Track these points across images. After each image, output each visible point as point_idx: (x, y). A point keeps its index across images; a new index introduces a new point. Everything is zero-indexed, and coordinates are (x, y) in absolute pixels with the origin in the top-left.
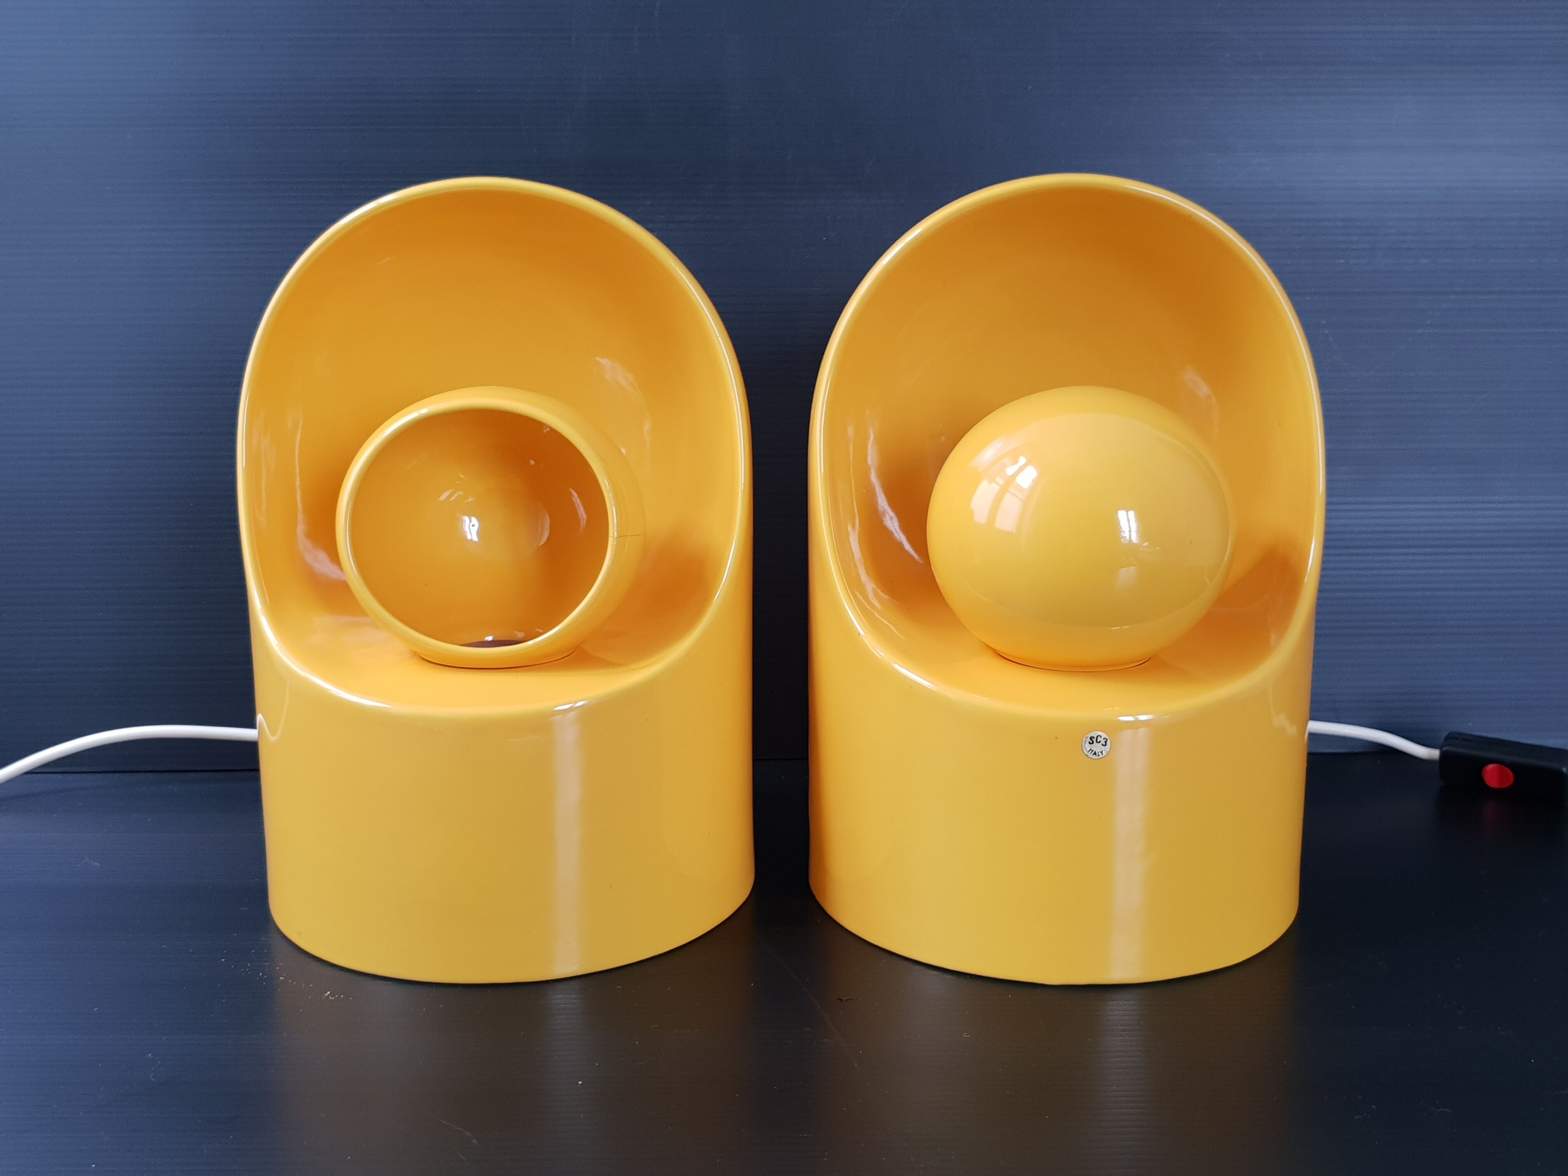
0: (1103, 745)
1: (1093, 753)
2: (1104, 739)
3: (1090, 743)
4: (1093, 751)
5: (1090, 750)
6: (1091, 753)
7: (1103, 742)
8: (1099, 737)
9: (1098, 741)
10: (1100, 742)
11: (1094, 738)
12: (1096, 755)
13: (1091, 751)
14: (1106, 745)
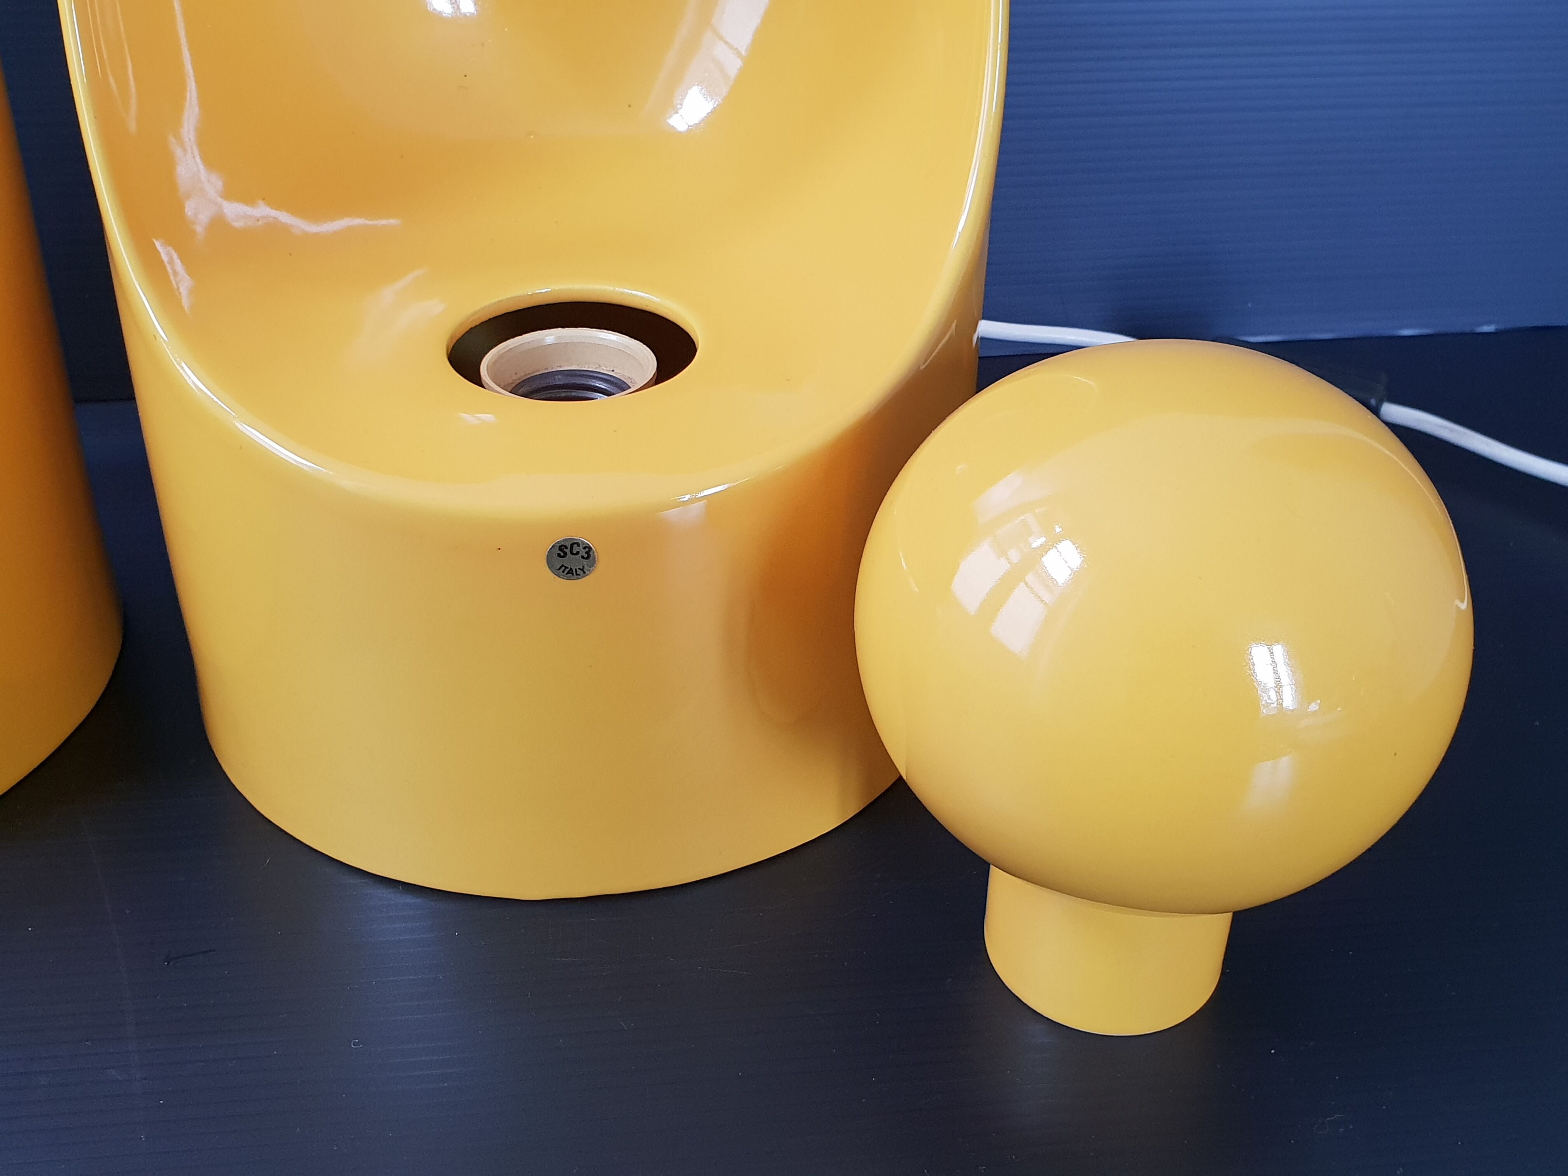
0: (583, 557)
1: (567, 570)
2: (584, 548)
3: (559, 555)
4: (566, 568)
5: (563, 566)
6: (563, 572)
7: (583, 553)
8: (575, 545)
9: (575, 552)
10: (578, 553)
11: (566, 548)
12: (573, 574)
13: (563, 568)
14: (588, 558)
